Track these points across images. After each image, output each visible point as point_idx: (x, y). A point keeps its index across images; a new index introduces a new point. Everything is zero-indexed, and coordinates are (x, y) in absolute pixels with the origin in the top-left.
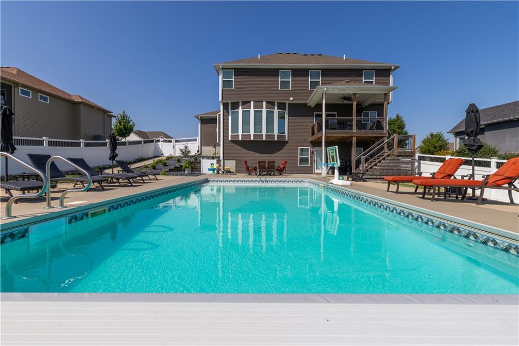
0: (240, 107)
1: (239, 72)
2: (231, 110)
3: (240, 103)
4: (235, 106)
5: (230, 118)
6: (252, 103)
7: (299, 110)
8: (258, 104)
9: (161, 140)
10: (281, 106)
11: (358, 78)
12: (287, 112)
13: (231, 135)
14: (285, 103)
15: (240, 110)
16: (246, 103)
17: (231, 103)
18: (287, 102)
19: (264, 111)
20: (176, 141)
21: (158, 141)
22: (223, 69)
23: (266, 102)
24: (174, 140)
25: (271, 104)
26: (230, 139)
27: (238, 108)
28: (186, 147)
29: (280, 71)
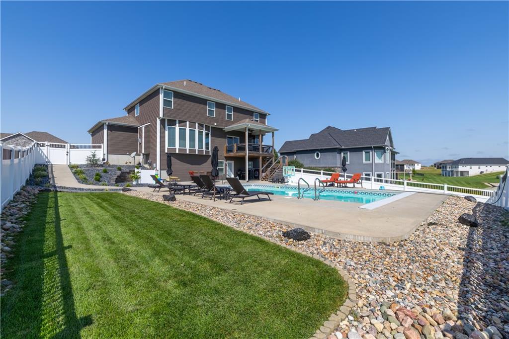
0: (177, 125)
1: (178, 95)
2: (168, 125)
3: (177, 122)
4: (172, 123)
5: (167, 133)
6: (188, 123)
7: (217, 132)
8: (192, 124)
9: (46, 143)
10: (207, 128)
11: (252, 117)
12: (210, 133)
13: (168, 148)
15: (177, 128)
16: (182, 122)
17: (168, 120)
18: (211, 126)
19: (197, 131)
20: (72, 147)
21: (43, 145)
22: (165, 89)
23: (199, 124)
24: (68, 146)
25: (201, 125)
26: (166, 151)
27: (175, 125)
29: (208, 102)
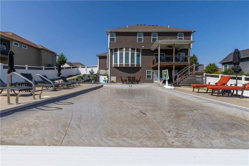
0: (118, 51)
1: (118, 34)
2: (114, 52)
3: (118, 49)
4: (116, 50)
5: (113, 56)
6: (124, 49)
7: (147, 52)
8: (127, 49)
10: (138, 50)
11: (176, 37)
12: (141, 53)
13: (114, 64)
14: (140, 49)
15: (118, 52)
16: (121, 49)
17: (114, 49)
18: (141, 48)
19: (130, 53)
20: (87, 67)
21: (79, 67)
22: (110, 32)
23: (131, 48)
24: (86, 67)
25: (133, 49)
26: (113, 66)
27: (117, 51)
28: (92, 70)
29: (138, 33)
